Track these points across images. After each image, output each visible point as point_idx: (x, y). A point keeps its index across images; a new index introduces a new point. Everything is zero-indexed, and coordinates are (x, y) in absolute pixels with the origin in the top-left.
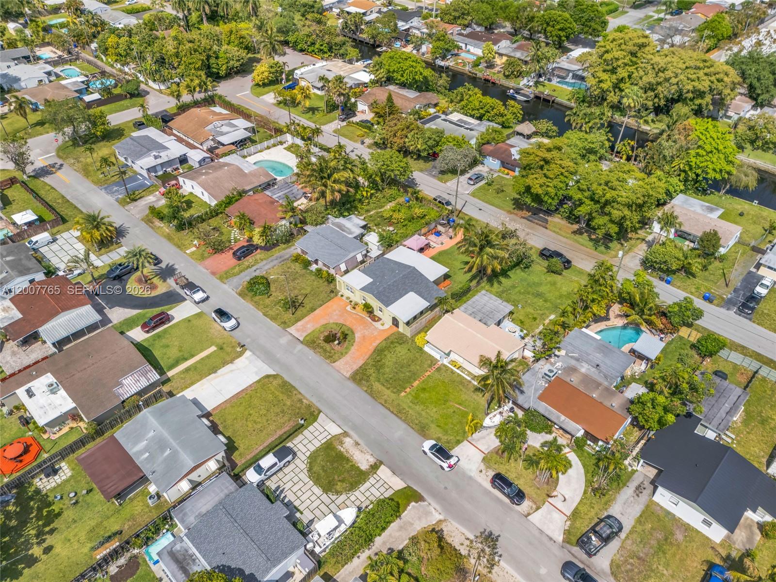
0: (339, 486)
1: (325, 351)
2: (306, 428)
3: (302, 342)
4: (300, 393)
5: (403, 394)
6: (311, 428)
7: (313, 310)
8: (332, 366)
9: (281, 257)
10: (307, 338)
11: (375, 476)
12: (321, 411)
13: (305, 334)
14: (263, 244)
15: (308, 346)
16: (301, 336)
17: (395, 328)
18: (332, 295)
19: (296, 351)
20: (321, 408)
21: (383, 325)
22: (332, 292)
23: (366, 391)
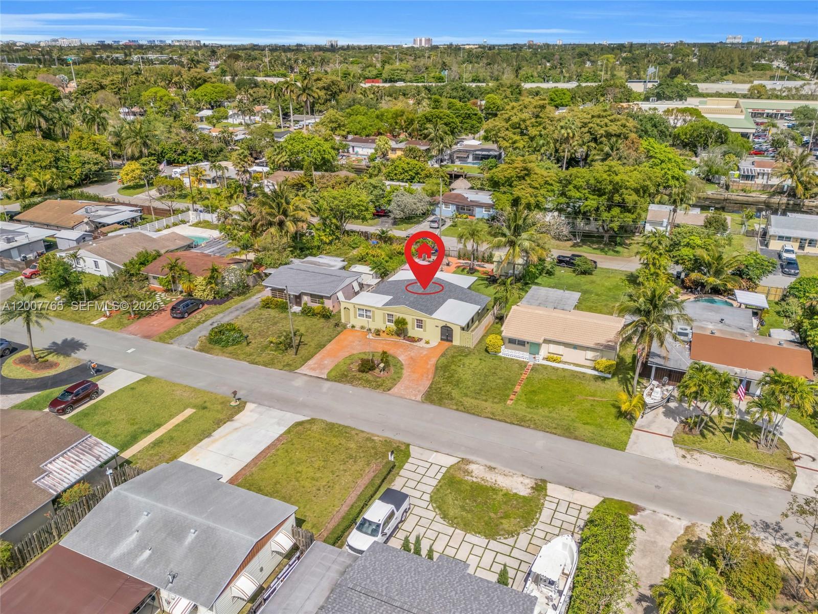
0: (506, 524)
1: (367, 381)
2: (401, 468)
3: (327, 380)
4: (363, 432)
5: (509, 402)
6: (407, 466)
7: (321, 346)
8: (389, 394)
9: (242, 308)
10: (333, 374)
11: (547, 498)
12: (409, 445)
13: (326, 371)
14: (210, 298)
15: (339, 381)
16: (323, 374)
17: (447, 344)
18: (339, 329)
19: (324, 390)
20: (407, 440)
21: (427, 343)
22: (337, 325)
23: (457, 410)
